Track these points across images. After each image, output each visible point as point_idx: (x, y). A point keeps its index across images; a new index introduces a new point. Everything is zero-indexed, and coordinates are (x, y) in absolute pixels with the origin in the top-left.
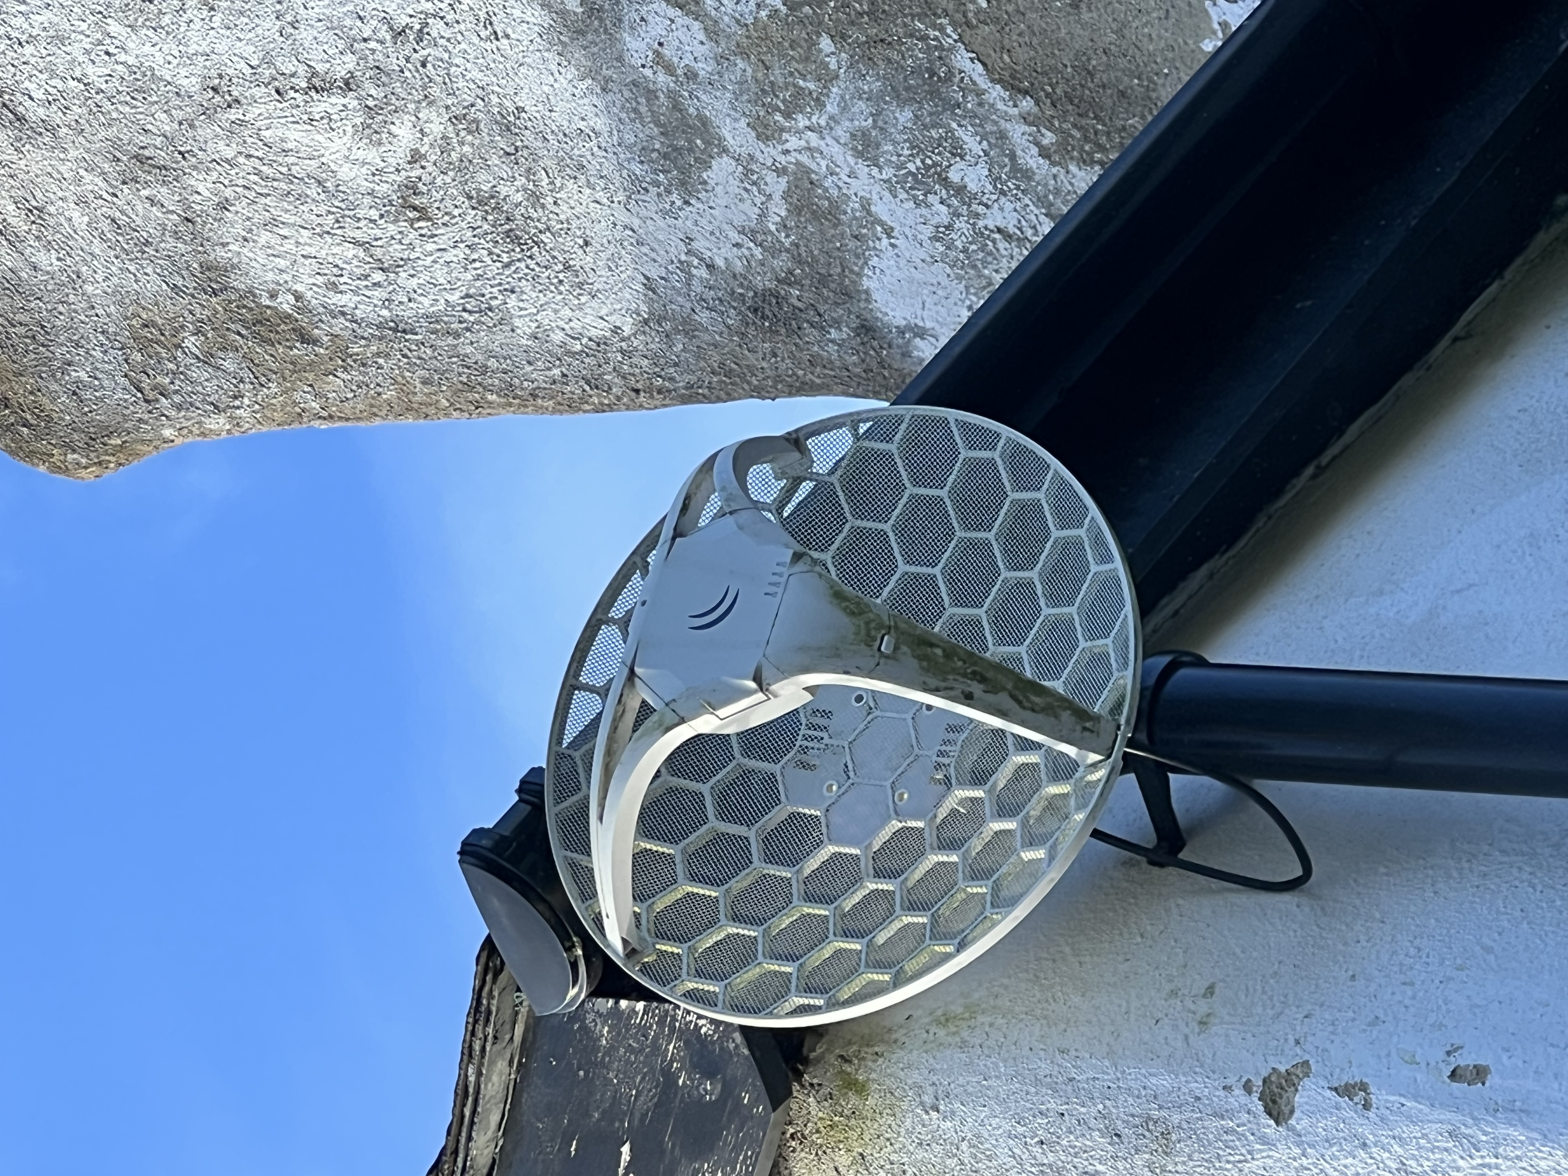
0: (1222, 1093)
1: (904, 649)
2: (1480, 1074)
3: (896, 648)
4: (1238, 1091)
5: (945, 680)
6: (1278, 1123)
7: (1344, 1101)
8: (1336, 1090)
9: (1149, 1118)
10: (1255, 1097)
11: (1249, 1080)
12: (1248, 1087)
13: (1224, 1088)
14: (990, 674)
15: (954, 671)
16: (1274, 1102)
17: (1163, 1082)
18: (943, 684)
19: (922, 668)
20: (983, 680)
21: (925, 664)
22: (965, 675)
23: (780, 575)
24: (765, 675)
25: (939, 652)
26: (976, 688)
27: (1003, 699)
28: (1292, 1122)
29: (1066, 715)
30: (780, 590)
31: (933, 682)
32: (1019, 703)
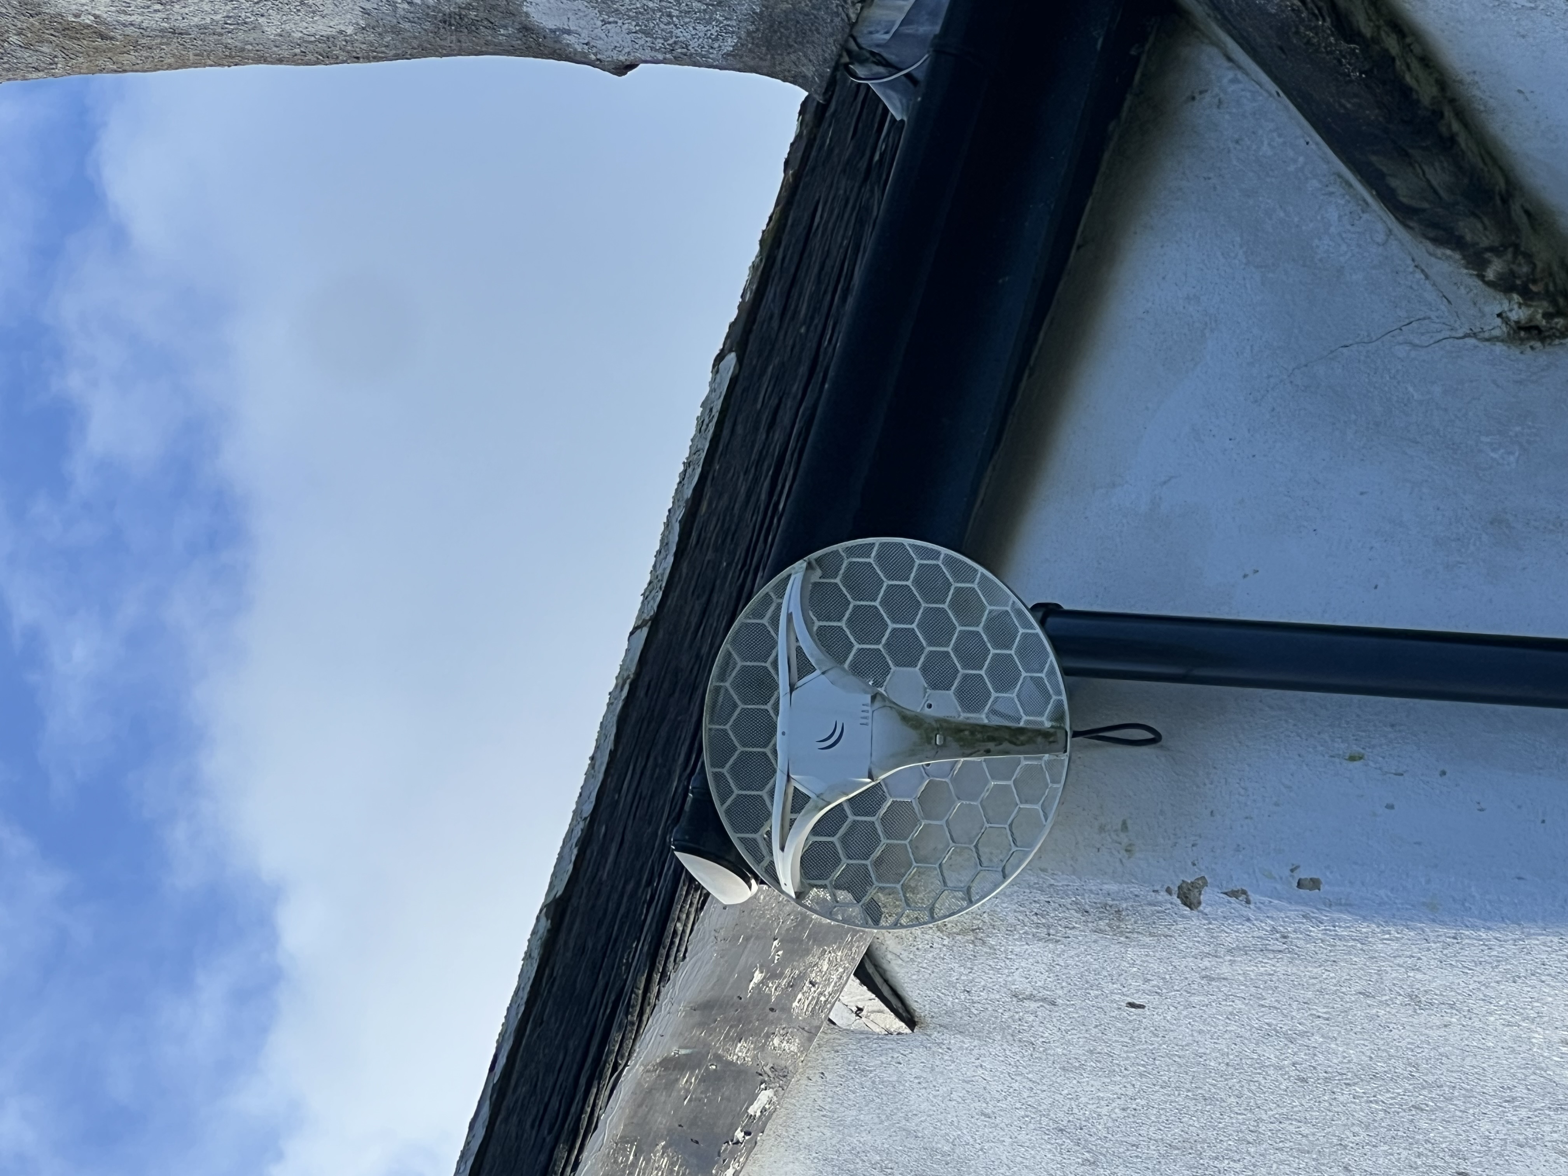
0: (1153, 894)
1: (949, 738)
2: (1315, 884)
3: (945, 740)
4: (1163, 893)
5: (974, 747)
6: (1191, 909)
7: (1233, 900)
8: (1226, 893)
9: (1106, 905)
10: (1175, 897)
11: (1168, 888)
12: (1169, 891)
13: (1154, 891)
14: (996, 734)
15: (978, 740)
16: (1187, 897)
17: (1113, 887)
18: (973, 750)
19: (961, 746)
20: (992, 739)
21: (962, 743)
22: (984, 741)
23: (867, 711)
24: (874, 772)
25: (967, 733)
26: (991, 745)
27: (1006, 745)
28: (1201, 908)
29: (1040, 739)
30: (869, 721)
31: (969, 752)
32: (1015, 744)
